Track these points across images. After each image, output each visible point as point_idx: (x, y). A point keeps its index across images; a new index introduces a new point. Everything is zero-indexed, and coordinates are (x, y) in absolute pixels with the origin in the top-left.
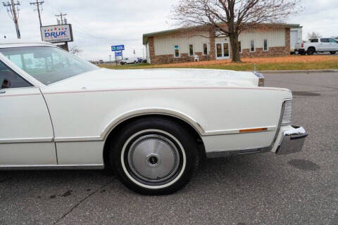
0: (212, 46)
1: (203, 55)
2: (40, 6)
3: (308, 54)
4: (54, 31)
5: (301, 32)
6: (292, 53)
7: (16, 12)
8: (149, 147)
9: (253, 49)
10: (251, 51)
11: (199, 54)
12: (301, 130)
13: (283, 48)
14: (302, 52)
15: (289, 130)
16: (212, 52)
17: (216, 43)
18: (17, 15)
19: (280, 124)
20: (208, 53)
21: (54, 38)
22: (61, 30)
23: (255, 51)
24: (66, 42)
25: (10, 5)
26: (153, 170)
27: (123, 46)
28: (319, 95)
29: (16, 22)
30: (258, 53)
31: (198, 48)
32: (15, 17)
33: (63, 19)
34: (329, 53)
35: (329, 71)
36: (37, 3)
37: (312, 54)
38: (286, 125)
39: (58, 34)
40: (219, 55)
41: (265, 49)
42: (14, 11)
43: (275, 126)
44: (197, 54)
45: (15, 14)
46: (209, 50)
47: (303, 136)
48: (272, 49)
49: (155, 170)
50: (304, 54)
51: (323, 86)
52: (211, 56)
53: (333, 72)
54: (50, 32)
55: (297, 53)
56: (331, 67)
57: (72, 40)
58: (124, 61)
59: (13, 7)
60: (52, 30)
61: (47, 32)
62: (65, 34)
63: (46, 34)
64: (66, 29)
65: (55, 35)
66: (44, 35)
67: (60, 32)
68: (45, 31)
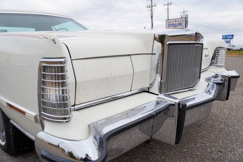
22: (179, 22)
25: (150, 7)
27: (233, 36)
29: (152, 17)
32: (152, 14)
33: (185, 14)
36: (168, 4)
39: (177, 25)
42: (152, 10)
45: (152, 12)
58: (231, 48)
59: (152, 8)
60: (173, 22)
61: (170, 23)
62: (181, 25)
63: (169, 25)
64: (183, 21)
65: (175, 25)
66: (168, 25)
67: (178, 24)
68: (169, 23)
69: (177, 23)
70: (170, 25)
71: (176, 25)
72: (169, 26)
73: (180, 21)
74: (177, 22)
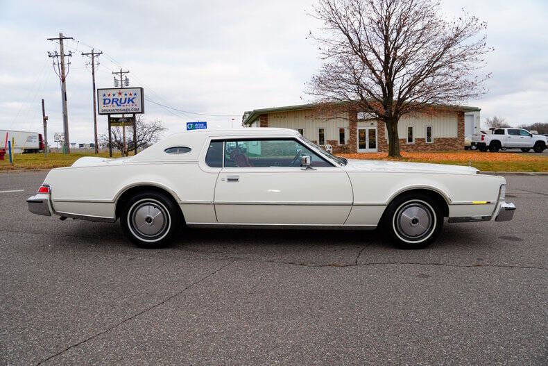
0: (353, 132)
1: (339, 144)
2: (95, 58)
3: (491, 151)
4: (117, 96)
5: (479, 117)
6: (467, 148)
7: (66, 66)
8: (412, 213)
9: (410, 140)
10: (407, 143)
11: (332, 143)
12: (511, 205)
13: (454, 140)
14: (481, 147)
15: (504, 205)
16: (352, 142)
17: (358, 129)
18: (66, 71)
19: (498, 200)
20: (346, 143)
21: (116, 107)
22: (128, 96)
23: (414, 142)
24: (134, 114)
25: (57, 56)
26: (414, 229)
28: (514, 197)
29: (63, 80)
30: (418, 145)
31: (332, 134)
32: (63, 73)
33: (124, 78)
34: (520, 150)
35: (523, 174)
36: (93, 54)
37: (497, 151)
38: (503, 200)
39: (123, 101)
40: (363, 146)
41: (429, 140)
42: (62, 65)
43: (495, 201)
44: (330, 142)
45: (63, 68)
46: (347, 137)
47: (514, 209)
48: (438, 140)
49: (421, 227)
50: (485, 151)
51: (516, 189)
52: (351, 147)
53: (529, 175)
54: (111, 98)
55: (474, 147)
56: (525, 170)
57: (142, 112)
59: (62, 59)
60: (114, 95)
61: (107, 97)
62: (133, 102)
63: (105, 100)
64: (135, 94)
65: (118, 102)
66: (103, 101)
67: (126, 99)
68: (104, 95)
69: (124, 97)
70: (107, 101)
71: (120, 102)
72: (104, 104)
73: (131, 94)
74: (123, 95)
